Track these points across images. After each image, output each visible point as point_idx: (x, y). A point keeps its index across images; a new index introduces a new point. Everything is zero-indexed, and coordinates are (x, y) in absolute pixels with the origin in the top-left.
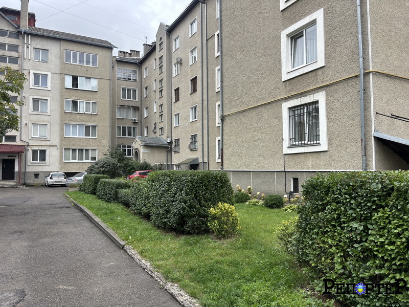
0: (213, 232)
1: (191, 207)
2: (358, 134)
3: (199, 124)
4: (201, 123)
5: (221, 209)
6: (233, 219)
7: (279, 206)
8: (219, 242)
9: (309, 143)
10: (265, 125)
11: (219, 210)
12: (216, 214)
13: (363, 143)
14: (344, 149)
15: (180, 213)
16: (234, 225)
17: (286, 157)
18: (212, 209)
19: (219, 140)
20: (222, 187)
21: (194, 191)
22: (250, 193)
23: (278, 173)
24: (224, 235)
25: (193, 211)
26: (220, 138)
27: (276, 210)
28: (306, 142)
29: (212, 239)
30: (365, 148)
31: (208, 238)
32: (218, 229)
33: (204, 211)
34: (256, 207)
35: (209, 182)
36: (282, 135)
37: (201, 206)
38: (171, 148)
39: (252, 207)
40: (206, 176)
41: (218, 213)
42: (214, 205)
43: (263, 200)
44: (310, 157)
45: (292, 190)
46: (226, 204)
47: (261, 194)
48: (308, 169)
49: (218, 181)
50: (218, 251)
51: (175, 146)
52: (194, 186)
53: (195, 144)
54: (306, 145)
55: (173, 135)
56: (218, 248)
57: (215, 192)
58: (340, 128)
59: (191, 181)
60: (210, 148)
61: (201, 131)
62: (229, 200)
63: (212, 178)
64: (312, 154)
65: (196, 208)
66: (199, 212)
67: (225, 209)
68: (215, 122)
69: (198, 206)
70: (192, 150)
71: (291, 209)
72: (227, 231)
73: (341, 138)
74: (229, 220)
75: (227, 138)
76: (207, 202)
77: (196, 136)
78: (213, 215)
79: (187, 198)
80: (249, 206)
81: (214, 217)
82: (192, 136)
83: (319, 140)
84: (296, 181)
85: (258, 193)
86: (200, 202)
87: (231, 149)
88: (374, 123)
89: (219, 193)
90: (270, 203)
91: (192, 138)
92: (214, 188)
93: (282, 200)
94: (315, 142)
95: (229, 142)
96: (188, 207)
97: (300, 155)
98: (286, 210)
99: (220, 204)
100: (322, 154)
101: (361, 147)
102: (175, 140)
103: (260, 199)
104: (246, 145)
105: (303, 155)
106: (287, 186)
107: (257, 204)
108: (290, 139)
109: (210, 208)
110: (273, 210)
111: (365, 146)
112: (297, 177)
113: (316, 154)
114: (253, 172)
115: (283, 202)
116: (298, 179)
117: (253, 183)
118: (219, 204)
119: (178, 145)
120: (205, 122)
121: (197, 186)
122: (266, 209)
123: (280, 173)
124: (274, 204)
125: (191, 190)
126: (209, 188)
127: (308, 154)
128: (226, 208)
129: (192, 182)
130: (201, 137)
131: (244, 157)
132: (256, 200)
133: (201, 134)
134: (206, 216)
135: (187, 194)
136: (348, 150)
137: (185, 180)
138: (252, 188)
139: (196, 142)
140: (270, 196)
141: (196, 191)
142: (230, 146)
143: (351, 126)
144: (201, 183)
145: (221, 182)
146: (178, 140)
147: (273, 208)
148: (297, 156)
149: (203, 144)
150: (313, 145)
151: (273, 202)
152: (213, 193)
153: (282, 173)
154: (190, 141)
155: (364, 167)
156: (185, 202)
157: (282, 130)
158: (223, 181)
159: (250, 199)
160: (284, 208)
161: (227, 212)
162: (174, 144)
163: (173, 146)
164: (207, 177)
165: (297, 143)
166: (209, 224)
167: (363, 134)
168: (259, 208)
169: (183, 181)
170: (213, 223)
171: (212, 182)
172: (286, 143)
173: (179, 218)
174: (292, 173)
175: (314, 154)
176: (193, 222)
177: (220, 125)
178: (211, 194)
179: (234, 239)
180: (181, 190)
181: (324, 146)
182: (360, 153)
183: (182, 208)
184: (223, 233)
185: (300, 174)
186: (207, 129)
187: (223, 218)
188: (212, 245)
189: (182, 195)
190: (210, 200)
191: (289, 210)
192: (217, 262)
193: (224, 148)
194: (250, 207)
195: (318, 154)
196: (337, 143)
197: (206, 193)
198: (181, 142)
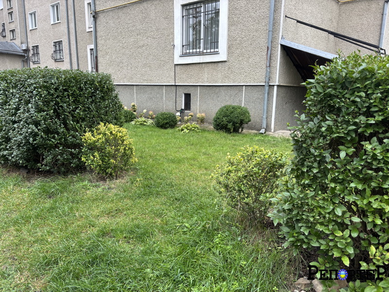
0: (92, 171)
1: (47, 131)
2: (263, 42)
3: (63, 28)
4: (66, 26)
5: (105, 134)
6: (125, 149)
7: (172, 126)
8: (103, 186)
9: (205, 51)
10: (151, 27)
11: (101, 136)
12: (95, 142)
13: (269, 52)
14: (246, 59)
15: (28, 142)
16: (126, 157)
17: (178, 68)
18: (88, 134)
19: (91, 50)
20: (103, 98)
21: (52, 104)
22: (135, 111)
23: (167, 88)
24: (111, 174)
25: (54, 138)
26: (92, 46)
27: (170, 131)
28: (201, 50)
29: (90, 181)
30: (270, 58)
31: (83, 181)
32: (100, 166)
33: (74, 137)
34: (145, 128)
35: (81, 89)
36: (173, 41)
37: (68, 130)
38: (28, 56)
39: (139, 128)
40: (74, 78)
41: (100, 141)
42: (90, 127)
43: (152, 118)
44: (206, 69)
45: (183, 108)
46: (112, 126)
47: (147, 112)
48: (202, 83)
49: (96, 89)
50: (104, 206)
51: (33, 55)
52: (52, 95)
53: (60, 53)
54: (201, 54)
55: (29, 40)
56: (102, 199)
57: (93, 107)
58: (243, 34)
59: (45, 87)
60: (80, 59)
61: (66, 37)
62: (115, 119)
63: (86, 83)
64: (208, 65)
65: (58, 133)
66: (66, 140)
67: (111, 133)
68: (85, 25)
69: (62, 130)
70: (56, 60)
71: (188, 129)
72: (115, 167)
73: (244, 45)
74: (118, 150)
75: (103, 42)
76: (78, 122)
77: (60, 43)
78: (90, 144)
79: (39, 116)
80: (135, 126)
81: (92, 148)
82: (55, 43)
83: (217, 48)
84: (188, 97)
85: (145, 111)
86: (66, 125)
87: (108, 57)
88: (283, 29)
89: (98, 108)
90: (162, 122)
91: (55, 46)
92: (90, 100)
93: (175, 118)
94: (212, 50)
95: (105, 48)
96: (44, 131)
97: (194, 66)
98: (182, 130)
99: (102, 126)
100: (220, 65)
101: (265, 57)
102: (33, 47)
103: (148, 118)
104: (127, 52)
105: (198, 66)
106: (178, 102)
107: (145, 123)
108: (183, 46)
109: (85, 132)
110: (166, 131)
111: (270, 57)
112: (189, 93)
113: (213, 64)
114: (137, 87)
115: (176, 121)
116: (190, 94)
117: (137, 100)
118: (99, 126)
119: (38, 54)
120: (72, 25)
121: (58, 97)
122: (157, 129)
123: (169, 88)
124: (166, 123)
125: (46, 103)
126: (81, 99)
127: (204, 65)
128: (114, 132)
129: (47, 88)
130: (67, 44)
131: (125, 68)
132: (143, 119)
133: (67, 41)
134: (78, 146)
135: (39, 110)
136: (251, 60)
137: (32, 84)
138: (136, 105)
139: (60, 50)
140: (162, 114)
141: (57, 104)
142: (107, 53)
143: (257, 31)
144: (65, 90)
145: (101, 91)
146: (37, 47)
147: (166, 128)
148: (191, 67)
149: (70, 54)
150: (211, 54)
151: (166, 121)
152: (89, 108)
153: (173, 87)
154: (53, 49)
155: (267, 80)
156: (37, 124)
157: (173, 34)
158: (105, 89)
159: (135, 118)
160: (180, 128)
161: (115, 139)
162: (31, 52)
163: (30, 55)
164: (77, 81)
165: (191, 51)
166: (83, 159)
167: (270, 41)
168: (148, 129)
169: (29, 86)
170: (92, 157)
171: (86, 89)
172: (178, 51)
173: (28, 150)
174: (183, 88)
175: (210, 65)
176: (55, 156)
177: (92, 29)
178: (85, 111)
179: (127, 178)
180: (28, 102)
181: (222, 56)
182: (264, 63)
183: (31, 133)
184: (109, 170)
185: (193, 88)
186: (74, 34)
187: (108, 149)
188: (91, 192)
189: (28, 111)
190: (83, 120)
191: (185, 130)
192: (104, 233)
193: (99, 55)
194: (137, 128)
195: (216, 65)
196: (238, 51)
197: (77, 108)
198: (40, 49)
